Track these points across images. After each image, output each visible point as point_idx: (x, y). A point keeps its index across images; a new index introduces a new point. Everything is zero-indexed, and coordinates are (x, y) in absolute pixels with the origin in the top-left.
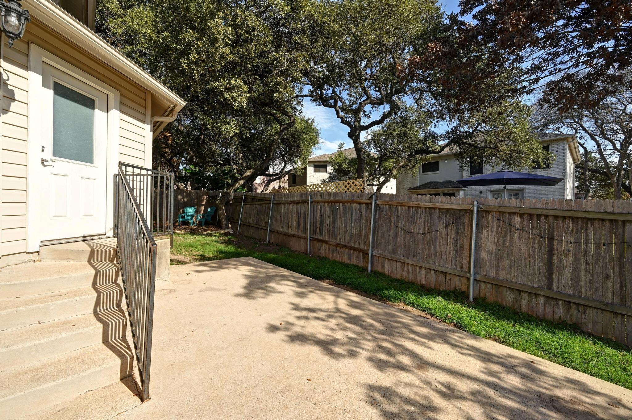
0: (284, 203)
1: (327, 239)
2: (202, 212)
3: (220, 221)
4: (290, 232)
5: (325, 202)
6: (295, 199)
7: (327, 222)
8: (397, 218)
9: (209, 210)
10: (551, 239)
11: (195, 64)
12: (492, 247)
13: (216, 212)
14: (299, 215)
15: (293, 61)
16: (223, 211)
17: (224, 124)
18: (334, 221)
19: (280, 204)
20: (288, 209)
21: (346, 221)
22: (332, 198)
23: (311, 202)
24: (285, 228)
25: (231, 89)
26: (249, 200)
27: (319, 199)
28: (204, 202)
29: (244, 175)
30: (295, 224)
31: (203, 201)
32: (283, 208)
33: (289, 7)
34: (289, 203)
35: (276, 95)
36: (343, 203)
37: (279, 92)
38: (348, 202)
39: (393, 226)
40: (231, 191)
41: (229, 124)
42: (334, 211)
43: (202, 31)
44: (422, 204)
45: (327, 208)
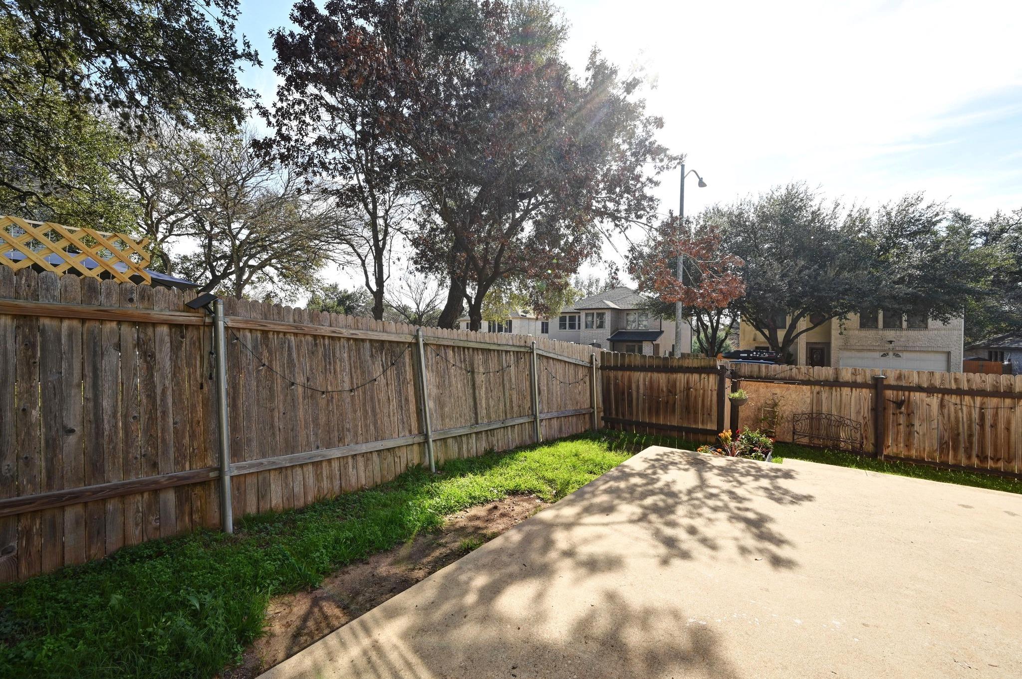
10: (473, 372)
12: (434, 391)
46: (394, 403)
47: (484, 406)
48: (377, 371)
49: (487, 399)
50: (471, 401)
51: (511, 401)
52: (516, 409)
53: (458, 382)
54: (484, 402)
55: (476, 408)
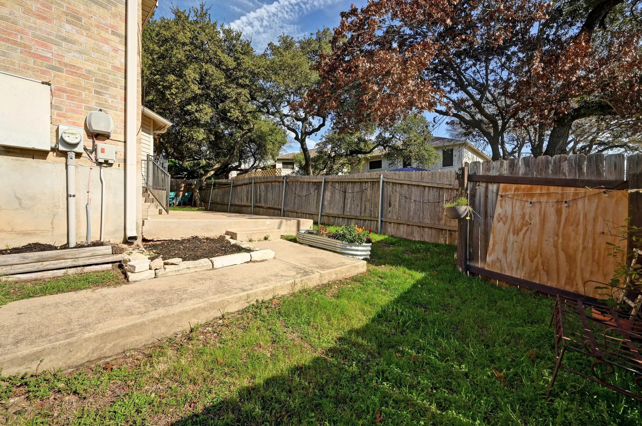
0: (239, 185)
1: (263, 205)
2: (181, 196)
3: (195, 202)
4: (243, 204)
5: (262, 183)
6: (246, 182)
7: (263, 195)
8: (296, 189)
9: (186, 194)
10: (345, 192)
11: (175, 95)
12: (329, 199)
13: (192, 195)
14: (247, 192)
15: (239, 94)
16: (197, 193)
17: (195, 132)
18: (266, 195)
19: (237, 186)
20: (242, 189)
21: (272, 193)
22: (266, 180)
23: (254, 183)
24: (240, 202)
25: (200, 111)
26: (217, 185)
27: (259, 181)
28: (182, 189)
29: (214, 167)
30: (245, 198)
31: (181, 187)
32: (239, 189)
33: (236, 63)
34: (242, 185)
35: (229, 114)
36: (271, 182)
37: (231, 113)
38: (273, 182)
39: (294, 194)
40: (204, 178)
41: (199, 132)
42: (266, 187)
43: (180, 76)
44: (306, 180)
45: (263, 186)
46: (315, 201)
47: (349, 207)
48: (312, 191)
49: (351, 204)
50: (342, 204)
51: (365, 207)
52: (368, 212)
53: (338, 196)
54: (349, 205)
55: (344, 207)
